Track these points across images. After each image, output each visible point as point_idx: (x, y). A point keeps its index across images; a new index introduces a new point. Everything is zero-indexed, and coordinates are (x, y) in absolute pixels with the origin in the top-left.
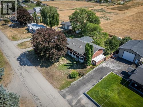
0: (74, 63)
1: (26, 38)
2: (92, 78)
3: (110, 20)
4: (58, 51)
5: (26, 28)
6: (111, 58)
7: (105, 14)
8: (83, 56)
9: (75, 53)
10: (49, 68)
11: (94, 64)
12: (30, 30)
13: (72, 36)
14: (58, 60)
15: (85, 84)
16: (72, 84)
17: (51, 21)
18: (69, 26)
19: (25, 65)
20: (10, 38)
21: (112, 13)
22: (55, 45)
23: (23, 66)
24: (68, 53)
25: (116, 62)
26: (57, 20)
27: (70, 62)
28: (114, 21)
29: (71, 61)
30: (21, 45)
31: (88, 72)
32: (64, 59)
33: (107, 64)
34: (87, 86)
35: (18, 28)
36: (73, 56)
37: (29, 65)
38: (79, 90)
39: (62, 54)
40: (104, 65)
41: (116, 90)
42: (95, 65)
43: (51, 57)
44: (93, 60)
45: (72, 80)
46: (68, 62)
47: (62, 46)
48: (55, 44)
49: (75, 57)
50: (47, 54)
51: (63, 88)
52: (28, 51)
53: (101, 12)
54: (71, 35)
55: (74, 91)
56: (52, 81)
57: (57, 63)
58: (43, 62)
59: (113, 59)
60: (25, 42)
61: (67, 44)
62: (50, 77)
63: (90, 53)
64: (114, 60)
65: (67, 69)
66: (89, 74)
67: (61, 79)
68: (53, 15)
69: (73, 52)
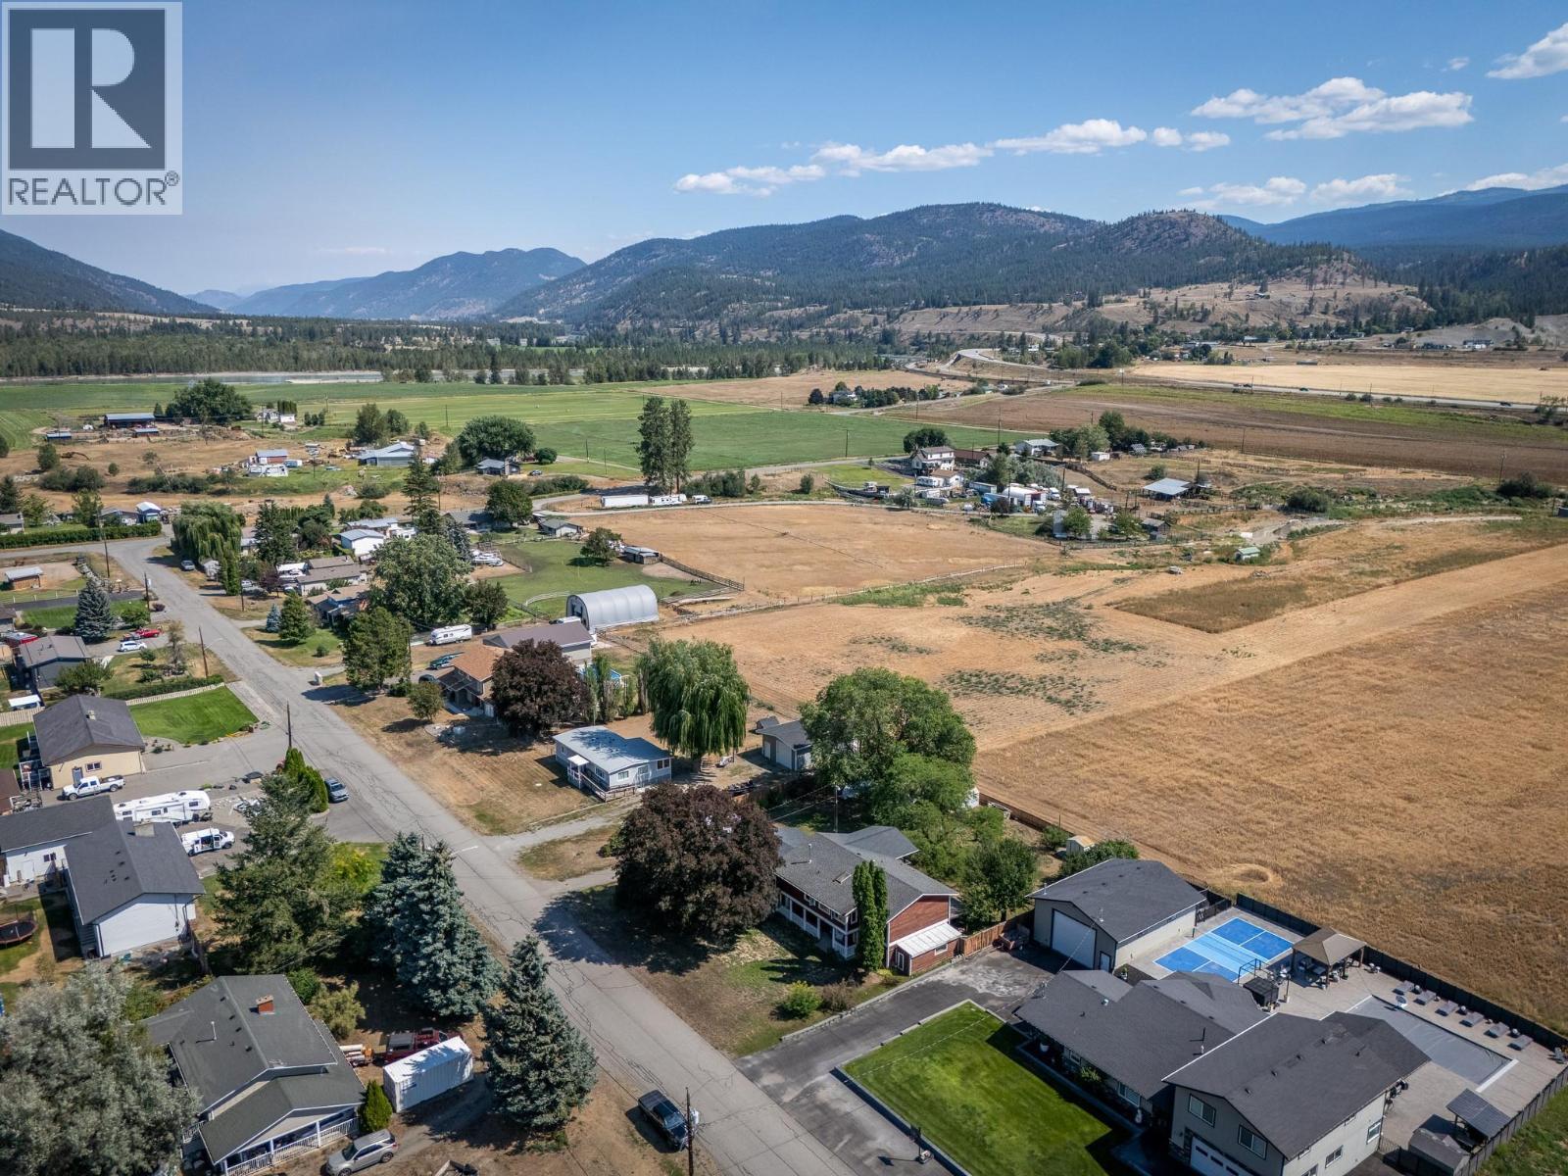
0: (810, 958)
1: (558, 821)
2: (878, 1021)
3: (1087, 709)
4: (736, 893)
5: (543, 750)
6: (997, 943)
7: (1073, 655)
8: (851, 927)
9: (815, 908)
10: (688, 976)
11: (901, 964)
12: (571, 773)
13: (818, 817)
14: (733, 942)
15: (843, 1041)
16: (788, 1037)
17: (699, 724)
18: (801, 749)
19: (578, 959)
20: (467, 814)
21: (1127, 648)
22: (725, 866)
23: (567, 962)
24: (782, 910)
25: (1010, 967)
26: (733, 719)
27: (790, 956)
28: (1113, 719)
29: (793, 952)
30: (536, 859)
31: (864, 998)
32: (762, 939)
33: (963, 972)
34: (852, 1048)
35: (495, 753)
36: (805, 925)
37: (598, 961)
38: (815, 1059)
39: (753, 910)
40: (950, 974)
41: (960, 1060)
42: (906, 973)
43: (702, 918)
44: (898, 949)
45: (790, 1023)
46: (777, 956)
47: (753, 870)
48: (726, 859)
49: (817, 932)
50: (686, 902)
51: (748, 1048)
52: (579, 895)
53: (1051, 631)
54: (813, 811)
55: (795, 1062)
56: (704, 1024)
57: (724, 956)
58: (660, 946)
59: (1005, 949)
60: (553, 843)
61: (780, 862)
62: (696, 1010)
63: (873, 904)
64: (1007, 955)
65: (771, 983)
66: (871, 1008)
67: (742, 1019)
68: (712, 692)
69: (807, 904)
